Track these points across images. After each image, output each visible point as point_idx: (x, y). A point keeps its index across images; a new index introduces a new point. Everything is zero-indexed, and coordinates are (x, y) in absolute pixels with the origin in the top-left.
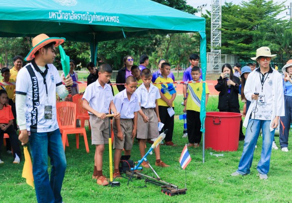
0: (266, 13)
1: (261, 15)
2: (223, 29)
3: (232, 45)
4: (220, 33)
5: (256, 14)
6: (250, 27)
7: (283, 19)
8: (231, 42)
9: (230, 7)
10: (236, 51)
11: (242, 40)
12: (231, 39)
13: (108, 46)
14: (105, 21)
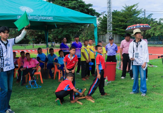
0: (133, 15)
1: (131, 16)
2: (113, 23)
3: (117, 30)
4: (112, 24)
5: (128, 15)
6: (125, 22)
7: (141, 17)
8: (117, 29)
9: (116, 13)
10: (119, 33)
11: (122, 27)
12: (117, 27)
13: (59, 32)
14: (46, 20)
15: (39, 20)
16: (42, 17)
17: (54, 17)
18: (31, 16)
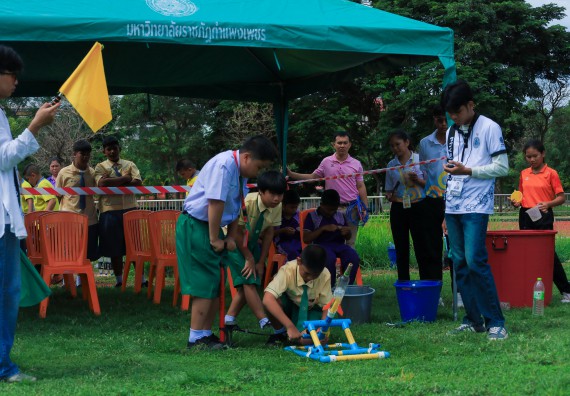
14: (237, 39)
15: (208, 42)
16: (222, 30)
17: (271, 30)
18: (180, 24)
